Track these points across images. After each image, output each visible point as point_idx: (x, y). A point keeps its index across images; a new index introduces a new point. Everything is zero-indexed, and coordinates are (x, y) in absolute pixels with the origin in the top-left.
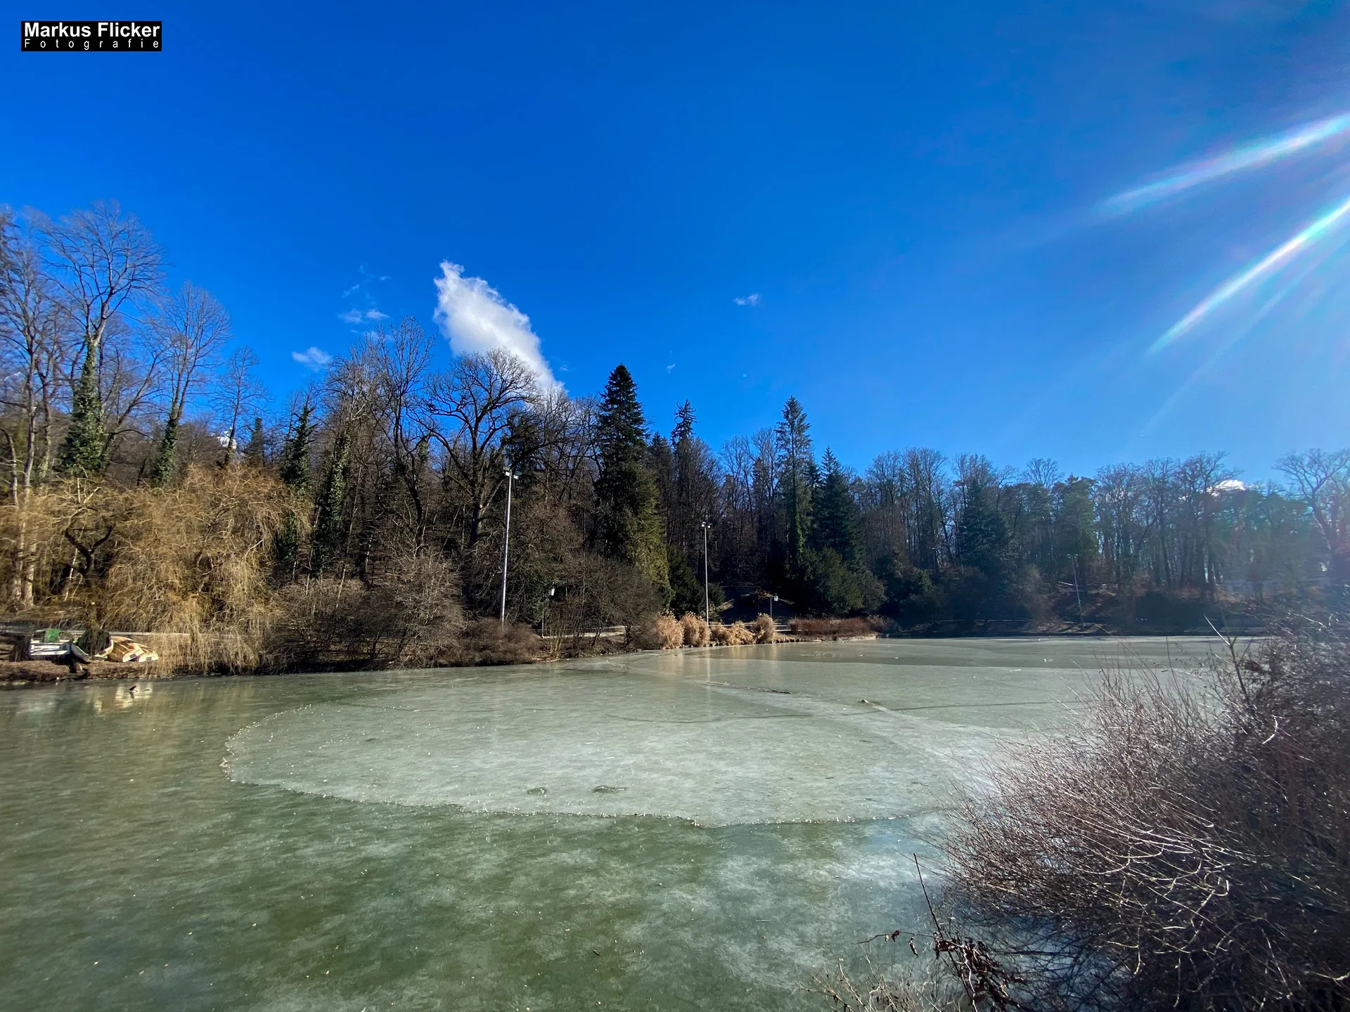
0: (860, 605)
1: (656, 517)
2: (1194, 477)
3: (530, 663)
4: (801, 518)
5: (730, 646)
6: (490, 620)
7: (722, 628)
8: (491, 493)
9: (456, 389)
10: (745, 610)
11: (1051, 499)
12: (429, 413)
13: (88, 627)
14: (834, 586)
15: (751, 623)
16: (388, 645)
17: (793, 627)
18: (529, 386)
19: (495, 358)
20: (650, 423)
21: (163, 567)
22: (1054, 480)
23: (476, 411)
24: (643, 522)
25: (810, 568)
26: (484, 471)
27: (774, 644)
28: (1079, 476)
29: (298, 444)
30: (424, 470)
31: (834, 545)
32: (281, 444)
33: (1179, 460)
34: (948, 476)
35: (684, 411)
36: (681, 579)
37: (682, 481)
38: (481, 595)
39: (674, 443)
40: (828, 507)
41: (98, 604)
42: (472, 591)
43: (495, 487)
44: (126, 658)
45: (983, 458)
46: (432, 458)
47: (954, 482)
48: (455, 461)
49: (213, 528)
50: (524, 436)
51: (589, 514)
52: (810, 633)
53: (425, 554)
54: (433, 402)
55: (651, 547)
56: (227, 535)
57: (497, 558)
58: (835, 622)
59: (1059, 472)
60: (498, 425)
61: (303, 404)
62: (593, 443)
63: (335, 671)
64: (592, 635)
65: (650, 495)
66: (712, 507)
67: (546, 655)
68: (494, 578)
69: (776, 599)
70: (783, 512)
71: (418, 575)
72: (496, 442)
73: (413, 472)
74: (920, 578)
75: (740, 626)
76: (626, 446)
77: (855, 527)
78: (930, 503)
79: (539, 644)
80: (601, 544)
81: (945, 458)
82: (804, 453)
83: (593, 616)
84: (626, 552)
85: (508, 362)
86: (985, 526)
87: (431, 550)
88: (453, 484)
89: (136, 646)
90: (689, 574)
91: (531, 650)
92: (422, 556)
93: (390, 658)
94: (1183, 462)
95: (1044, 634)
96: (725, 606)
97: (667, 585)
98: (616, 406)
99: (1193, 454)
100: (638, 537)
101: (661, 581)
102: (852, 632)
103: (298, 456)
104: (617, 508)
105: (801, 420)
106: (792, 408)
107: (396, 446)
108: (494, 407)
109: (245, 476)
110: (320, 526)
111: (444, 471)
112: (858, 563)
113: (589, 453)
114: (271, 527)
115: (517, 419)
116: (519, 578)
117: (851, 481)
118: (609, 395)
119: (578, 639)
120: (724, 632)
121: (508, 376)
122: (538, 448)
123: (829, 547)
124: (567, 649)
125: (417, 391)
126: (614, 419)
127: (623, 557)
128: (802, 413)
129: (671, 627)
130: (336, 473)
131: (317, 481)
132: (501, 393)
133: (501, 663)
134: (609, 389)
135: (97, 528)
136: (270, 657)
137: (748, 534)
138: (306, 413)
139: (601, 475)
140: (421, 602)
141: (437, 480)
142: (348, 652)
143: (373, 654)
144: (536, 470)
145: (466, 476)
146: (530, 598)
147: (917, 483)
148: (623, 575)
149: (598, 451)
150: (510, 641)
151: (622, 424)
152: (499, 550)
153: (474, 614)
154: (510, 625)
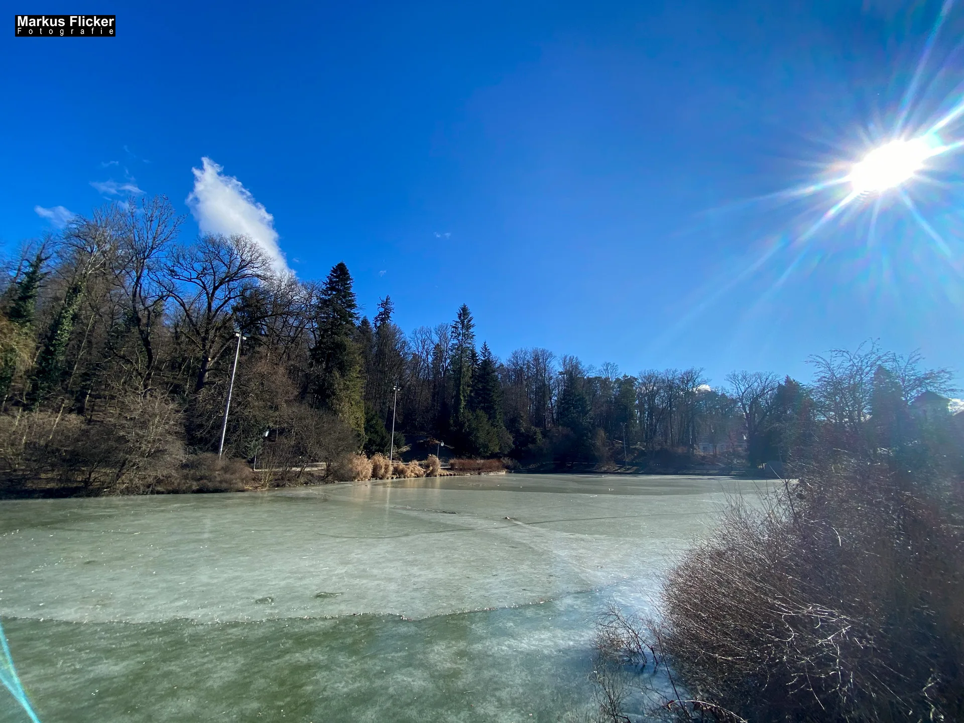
0: (497, 450)
1: (358, 380)
2: (688, 381)
3: (243, 491)
4: (463, 388)
5: (406, 479)
6: (209, 455)
7: (402, 465)
8: (220, 349)
9: (198, 260)
10: (419, 452)
11: (613, 388)
12: (170, 277)
14: (482, 437)
15: (423, 462)
16: (106, 474)
17: (452, 465)
18: (264, 267)
20: (361, 309)
22: (616, 376)
23: (215, 281)
24: (348, 383)
25: (467, 424)
26: (216, 330)
27: (438, 477)
28: (629, 375)
29: (27, 287)
30: (157, 325)
31: (483, 408)
33: (681, 370)
34: (556, 367)
35: (385, 304)
36: (374, 428)
37: (381, 354)
38: (201, 433)
39: (376, 326)
40: (482, 382)
42: (193, 430)
43: (225, 344)
45: (577, 359)
46: (166, 315)
47: (559, 372)
48: (190, 319)
51: (304, 373)
52: (463, 469)
53: (152, 396)
54: (176, 269)
55: (353, 403)
57: (219, 403)
58: (480, 461)
59: (619, 372)
61: (37, 252)
62: (313, 319)
64: (299, 469)
65: (356, 362)
66: (402, 376)
67: (257, 485)
68: (216, 420)
69: (442, 445)
70: (452, 383)
71: (144, 412)
73: (147, 325)
74: (535, 433)
75: (415, 464)
76: (341, 324)
77: (498, 397)
78: (544, 385)
79: (252, 476)
80: (310, 398)
81: (555, 357)
82: (469, 343)
83: (300, 453)
84: (332, 405)
85: (248, 246)
86: (575, 402)
87: (158, 393)
88: (183, 338)
90: (381, 423)
91: (245, 480)
92: (148, 397)
93: (105, 486)
94: (683, 372)
95: (605, 473)
96: (405, 449)
97: (363, 432)
98: (334, 293)
99: (689, 368)
100: (343, 394)
101: (358, 429)
102: (490, 469)
103: (23, 298)
104: (328, 370)
105: (469, 321)
106: (464, 313)
107: (134, 301)
108: (231, 279)
110: (40, 364)
111: (177, 326)
112: (498, 421)
113: (309, 326)
115: (249, 292)
116: (238, 421)
117: (497, 366)
118: (329, 284)
119: (285, 473)
120: (403, 469)
121: (247, 257)
122: (266, 316)
123: (480, 409)
124: (276, 480)
125: (161, 257)
126: (332, 302)
127: (330, 409)
128: (470, 316)
129: (364, 465)
131: (42, 323)
132: (239, 269)
133: (216, 491)
134: (331, 280)
137: (424, 396)
138: (39, 260)
139: (316, 344)
140: (144, 436)
141: (168, 334)
142: (60, 481)
143: (87, 482)
145: (198, 333)
146: (246, 438)
147: (537, 370)
148: (329, 423)
149: (316, 325)
150: (226, 472)
151: (338, 307)
152: (222, 397)
153: (194, 449)
154: (227, 460)
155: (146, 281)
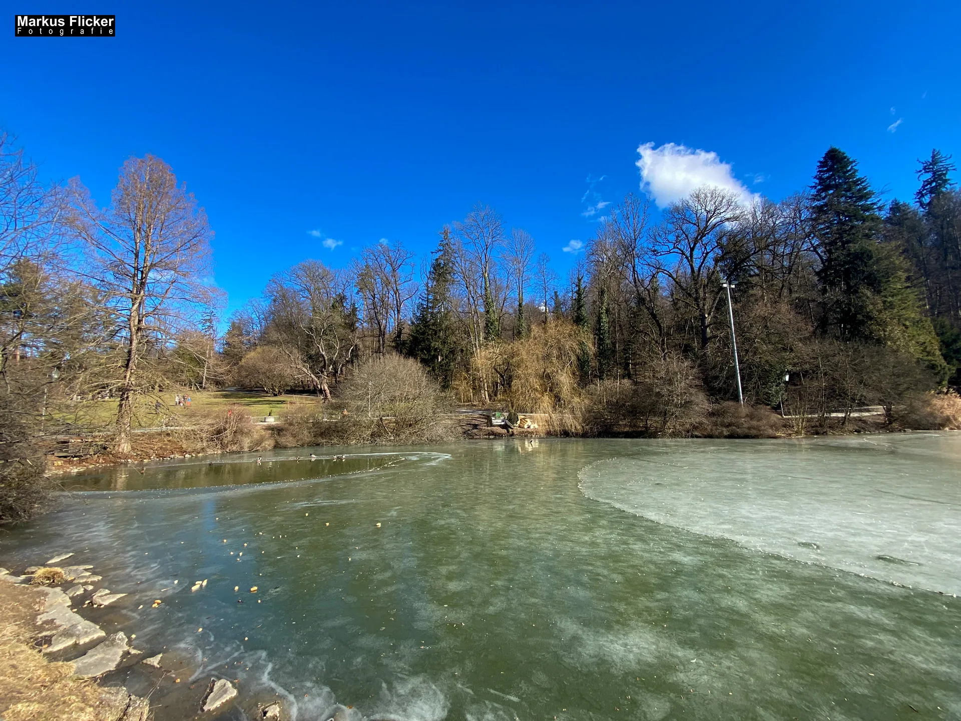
1: (909, 290)
3: (775, 438)
6: (731, 403)
8: (713, 304)
9: (670, 232)
12: (654, 257)
13: (509, 411)
16: (656, 421)
18: (731, 207)
19: (698, 197)
21: (531, 380)
23: (689, 243)
24: (890, 299)
26: (704, 287)
29: (579, 300)
30: (657, 298)
32: (570, 302)
35: (932, 165)
38: (719, 384)
39: (922, 204)
41: (511, 400)
42: (711, 382)
43: (716, 298)
44: (526, 427)
46: (661, 288)
48: (680, 286)
49: (547, 357)
50: (735, 250)
51: (815, 303)
53: (670, 358)
55: (907, 323)
56: (554, 360)
57: (727, 354)
60: (709, 248)
61: (576, 276)
62: (810, 236)
63: (625, 437)
64: (843, 415)
65: (896, 269)
67: (790, 432)
68: (728, 370)
71: (668, 372)
72: (710, 262)
73: (651, 301)
76: (853, 227)
79: (781, 423)
80: (834, 330)
83: (839, 397)
84: (871, 333)
85: (709, 195)
87: (674, 354)
88: (680, 304)
89: (528, 420)
91: (774, 427)
92: (668, 359)
93: (658, 430)
97: (940, 361)
98: (831, 192)
100: (886, 315)
101: (931, 358)
103: (579, 308)
104: (851, 290)
107: (636, 286)
108: (703, 236)
109: (556, 326)
110: (599, 348)
111: (672, 295)
113: (805, 247)
114: (574, 352)
115: (725, 239)
116: (750, 368)
118: (820, 184)
119: (824, 419)
121: (711, 207)
122: (750, 256)
124: (813, 427)
125: (643, 243)
126: (831, 205)
127: (868, 338)
130: (602, 313)
131: (592, 321)
133: (746, 437)
134: (820, 179)
135: (503, 364)
136: (587, 427)
138: (579, 280)
139: (823, 263)
140: (673, 391)
141: (668, 303)
142: (630, 426)
143: (646, 427)
144: (751, 276)
145: (690, 295)
146: (764, 384)
148: (872, 357)
149: (816, 242)
150: (752, 419)
151: (842, 206)
152: (729, 348)
153: (716, 399)
154: (750, 407)
155: (639, 267)
